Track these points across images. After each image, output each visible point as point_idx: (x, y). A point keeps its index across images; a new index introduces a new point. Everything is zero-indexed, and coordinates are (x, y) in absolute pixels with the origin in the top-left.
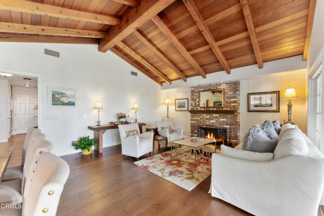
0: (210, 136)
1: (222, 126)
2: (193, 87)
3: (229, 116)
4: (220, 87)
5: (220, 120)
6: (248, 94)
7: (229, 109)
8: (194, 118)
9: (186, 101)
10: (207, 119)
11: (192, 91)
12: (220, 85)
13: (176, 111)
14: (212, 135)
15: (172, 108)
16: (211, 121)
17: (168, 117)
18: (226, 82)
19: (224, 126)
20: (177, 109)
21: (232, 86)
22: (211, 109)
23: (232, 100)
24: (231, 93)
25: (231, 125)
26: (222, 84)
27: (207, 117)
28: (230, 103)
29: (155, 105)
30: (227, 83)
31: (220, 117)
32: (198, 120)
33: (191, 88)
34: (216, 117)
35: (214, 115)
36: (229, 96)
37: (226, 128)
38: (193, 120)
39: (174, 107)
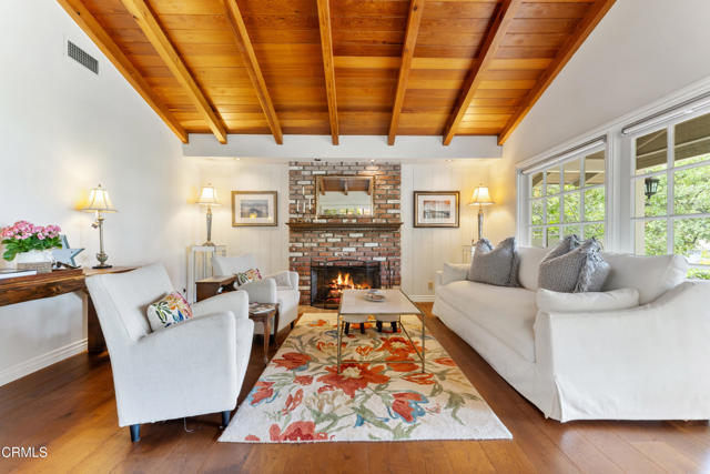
0: (343, 279)
1: (369, 259)
2: (296, 164)
3: (384, 236)
4: (365, 172)
5: (366, 245)
6: (415, 192)
7: (384, 221)
8: (300, 245)
9: (270, 198)
10: (334, 245)
11: (293, 174)
12: (365, 166)
13: (235, 225)
14: (347, 277)
15: (222, 218)
16: (345, 249)
17: (209, 244)
18: (378, 162)
19: (375, 259)
20: (239, 220)
21: (390, 174)
22: (345, 221)
23: (389, 202)
24: (388, 187)
25: (389, 255)
26: (369, 165)
27: (334, 240)
28: (387, 209)
29: (165, 205)
30: (379, 166)
31: (364, 240)
32: (311, 249)
33: (290, 164)
34: (357, 240)
35: (352, 235)
36: (384, 192)
37: (379, 262)
38: (297, 250)
39: (230, 214)
